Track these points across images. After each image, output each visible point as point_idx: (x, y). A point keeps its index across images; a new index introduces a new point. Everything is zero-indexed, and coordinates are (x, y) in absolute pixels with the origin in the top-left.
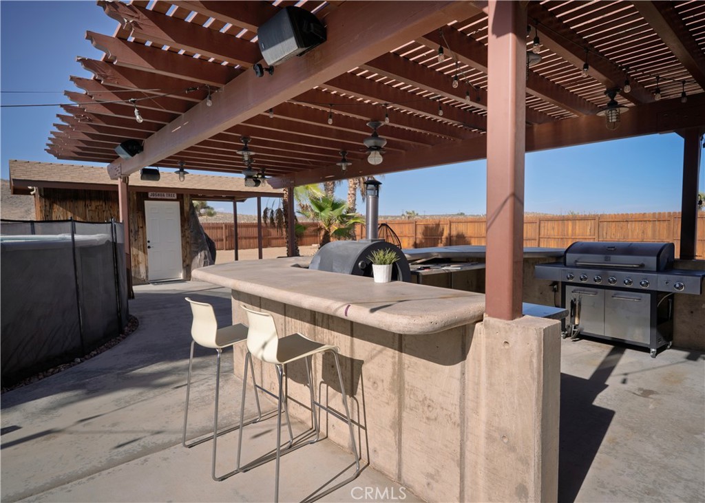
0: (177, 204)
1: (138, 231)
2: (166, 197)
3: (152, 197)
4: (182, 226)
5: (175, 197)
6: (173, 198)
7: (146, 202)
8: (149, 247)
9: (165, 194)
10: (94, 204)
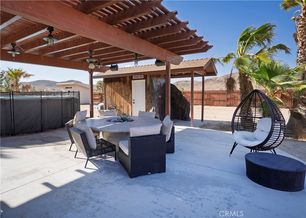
0: (144, 80)
1: (129, 95)
2: (139, 78)
3: (134, 78)
4: (146, 93)
5: (143, 78)
6: (142, 78)
7: (132, 81)
8: (134, 103)
9: (139, 76)
10: (116, 83)
